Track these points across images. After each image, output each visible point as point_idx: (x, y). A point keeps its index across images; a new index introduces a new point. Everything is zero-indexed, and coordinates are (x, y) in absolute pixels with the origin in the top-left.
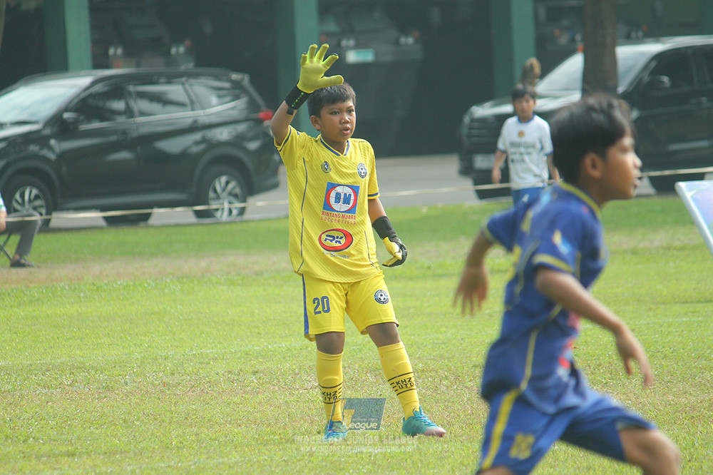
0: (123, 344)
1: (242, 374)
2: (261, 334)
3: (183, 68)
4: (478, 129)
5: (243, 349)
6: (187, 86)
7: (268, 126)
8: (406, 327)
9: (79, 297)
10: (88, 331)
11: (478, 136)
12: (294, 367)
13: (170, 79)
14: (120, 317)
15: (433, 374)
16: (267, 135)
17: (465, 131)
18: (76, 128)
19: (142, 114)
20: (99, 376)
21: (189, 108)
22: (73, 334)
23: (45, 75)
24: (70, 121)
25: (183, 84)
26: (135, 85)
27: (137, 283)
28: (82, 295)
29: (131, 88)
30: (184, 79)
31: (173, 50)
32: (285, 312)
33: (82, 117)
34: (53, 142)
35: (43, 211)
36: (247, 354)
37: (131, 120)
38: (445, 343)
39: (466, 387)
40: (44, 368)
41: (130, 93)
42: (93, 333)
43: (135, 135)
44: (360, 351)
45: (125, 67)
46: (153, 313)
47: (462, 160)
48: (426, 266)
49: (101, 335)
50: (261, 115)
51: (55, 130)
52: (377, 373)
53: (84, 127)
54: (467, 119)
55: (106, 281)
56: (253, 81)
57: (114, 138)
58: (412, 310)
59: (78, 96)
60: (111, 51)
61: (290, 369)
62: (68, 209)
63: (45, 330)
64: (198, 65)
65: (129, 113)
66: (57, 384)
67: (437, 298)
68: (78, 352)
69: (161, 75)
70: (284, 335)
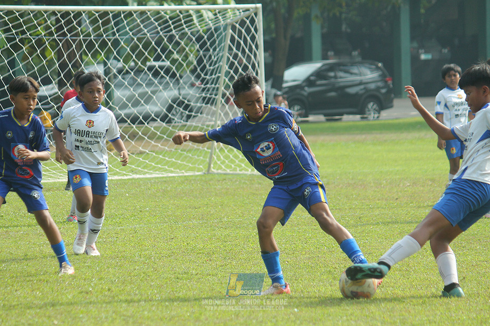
3: (357, 60)
6: (359, 68)
7: (389, 83)
13: (352, 65)
18: (315, 83)
19: (341, 77)
21: (359, 75)
24: (313, 80)
25: (357, 66)
31: (353, 53)
33: (317, 79)
37: (337, 80)
41: (336, 69)
43: (338, 86)
45: (334, 59)
50: (387, 79)
51: (307, 84)
57: (330, 87)
59: (316, 71)
60: (329, 53)
64: (363, 59)
70: (396, 165)
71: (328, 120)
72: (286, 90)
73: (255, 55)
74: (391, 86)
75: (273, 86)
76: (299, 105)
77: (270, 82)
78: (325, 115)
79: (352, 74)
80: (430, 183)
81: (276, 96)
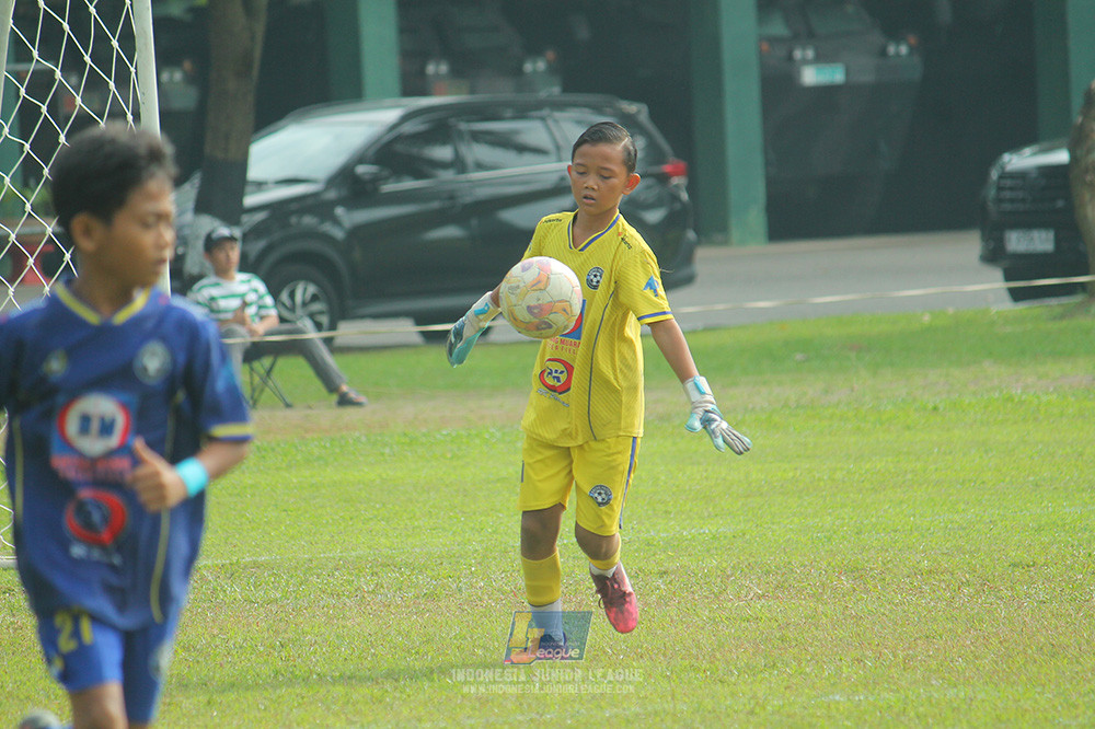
0: (454, 528)
1: (641, 575)
2: (670, 513)
3: (543, 94)
4: (1011, 189)
5: (643, 536)
6: (550, 122)
7: (677, 186)
8: (901, 502)
9: (383, 454)
10: (397, 508)
11: (1012, 201)
12: (724, 565)
13: (522, 113)
14: (447, 485)
15: (947, 577)
16: (675, 198)
17: (992, 193)
18: (376, 190)
19: (480, 166)
20: (417, 578)
21: (554, 158)
22: (375, 512)
23: (328, 106)
24: (367, 177)
25: (543, 119)
26: (468, 121)
27: (473, 432)
28: (387, 450)
29: (463, 126)
30: (545, 112)
31: (528, 67)
32: (707, 478)
33: (385, 173)
34: (339, 211)
35: (324, 320)
36: (648, 544)
37: (462, 177)
38: (965, 529)
39: (1001, 599)
40: (331, 565)
41: (460, 134)
42: (405, 511)
43: (468, 199)
44: (829, 540)
45: (452, 94)
46: (498, 480)
47: (985, 238)
48: (930, 406)
49: (418, 514)
50: (666, 168)
51: (344, 192)
52: (856, 574)
53: (389, 187)
54: (994, 174)
55: (424, 430)
56: (653, 116)
57: (435, 205)
58: (910, 476)
59: (379, 139)
60: (431, 69)
61: (717, 568)
62: (363, 317)
63: (332, 506)
64: (566, 89)
65: (459, 164)
66: (352, 590)
67: (950, 458)
68: (383, 540)
69: (507, 104)
70: (706, 514)
71: (431, 337)
72: (260, 216)
73: (123, 80)
74: (685, 196)
75: (202, 206)
76: (308, 279)
77: (190, 190)
78: (421, 318)
79: (522, 149)
80: (846, 583)
81: (212, 244)
